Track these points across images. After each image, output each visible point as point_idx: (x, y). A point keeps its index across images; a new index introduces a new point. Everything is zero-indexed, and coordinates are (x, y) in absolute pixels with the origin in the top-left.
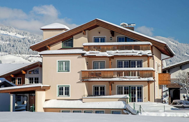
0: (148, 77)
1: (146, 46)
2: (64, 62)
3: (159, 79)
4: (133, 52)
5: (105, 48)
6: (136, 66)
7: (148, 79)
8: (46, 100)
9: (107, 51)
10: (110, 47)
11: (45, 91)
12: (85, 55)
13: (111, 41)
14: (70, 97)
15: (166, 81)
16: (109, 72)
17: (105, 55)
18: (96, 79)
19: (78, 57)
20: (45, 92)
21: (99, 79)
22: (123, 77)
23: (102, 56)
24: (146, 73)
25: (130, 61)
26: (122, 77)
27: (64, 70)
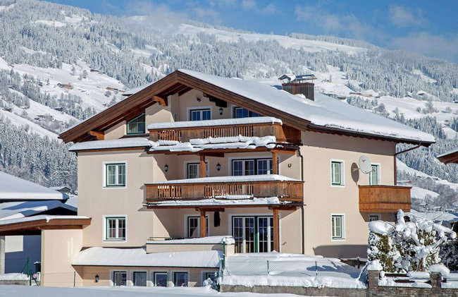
0: (268, 197)
1: (264, 127)
2: (117, 167)
3: (360, 200)
4: (240, 141)
5: (189, 132)
6: (269, 172)
7: (268, 201)
8: (83, 249)
9: (191, 140)
10: (198, 132)
11: (82, 228)
12: (151, 150)
13: (221, 116)
14: (126, 242)
15: (375, 203)
16: (195, 187)
17: (186, 150)
18: (172, 202)
19: (140, 154)
20: (81, 230)
21: (177, 201)
22: (221, 197)
23: (181, 150)
24: (265, 186)
25: (256, 160)
26: (219, 197)
27: (117, 183)
